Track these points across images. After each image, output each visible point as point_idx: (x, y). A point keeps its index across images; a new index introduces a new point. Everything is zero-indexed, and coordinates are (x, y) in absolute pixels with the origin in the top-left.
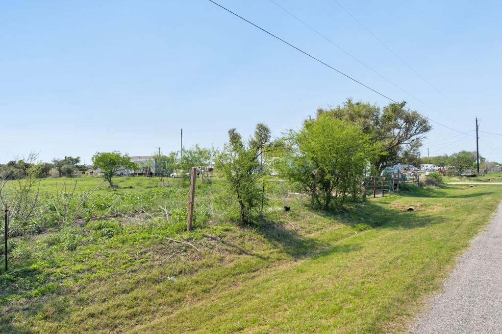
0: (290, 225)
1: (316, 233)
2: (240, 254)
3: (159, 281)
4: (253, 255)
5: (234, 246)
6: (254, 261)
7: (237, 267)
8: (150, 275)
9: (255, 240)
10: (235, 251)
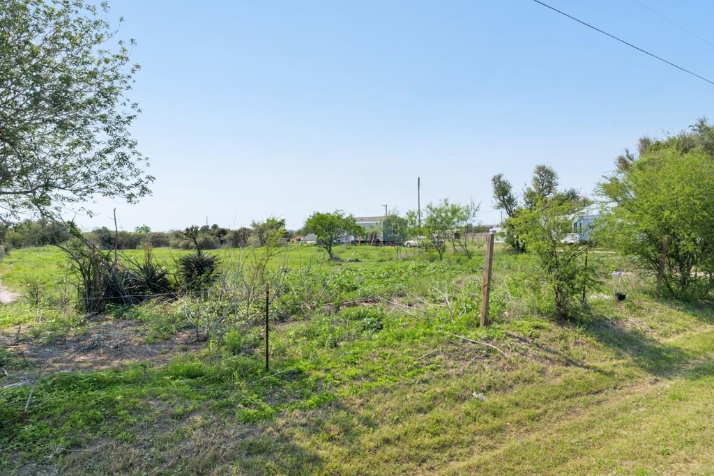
0: (632, 323)
1: (677, 337)
2: (567, 365)
3: (463, 398)
4: (588, 367)
5: (555, 353)
6: (592, 376)
7: (568, 384)
8: (448, 388)
9: (583, 344)
10: (559, 361)
